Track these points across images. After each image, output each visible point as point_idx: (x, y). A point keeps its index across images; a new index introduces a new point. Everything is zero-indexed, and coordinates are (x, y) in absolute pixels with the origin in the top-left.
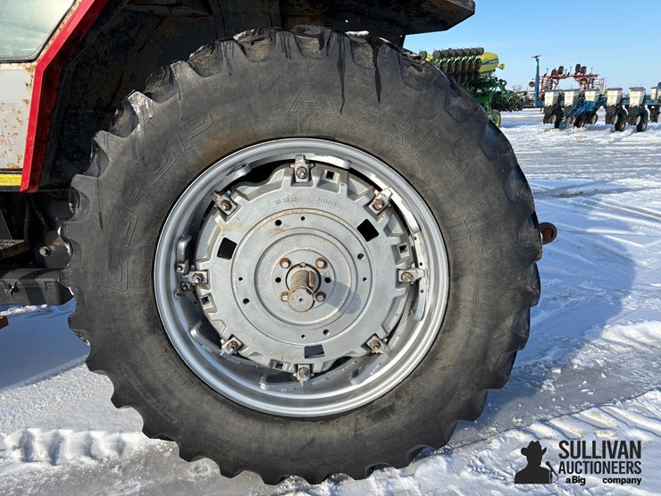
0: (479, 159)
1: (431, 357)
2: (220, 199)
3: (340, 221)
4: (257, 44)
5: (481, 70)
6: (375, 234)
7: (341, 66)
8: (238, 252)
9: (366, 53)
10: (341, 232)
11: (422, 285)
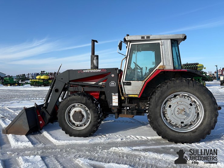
0: (208, 95)
1: (202, 124)
2: (169, 99)
3: (187, 103)
4: (177, 81)
5: (198, 69)
6: (192, 105)
7: (188, 83)
8: (172, 107)
9: (191, 82)
10: (187, 105)
11: (200, 113)
